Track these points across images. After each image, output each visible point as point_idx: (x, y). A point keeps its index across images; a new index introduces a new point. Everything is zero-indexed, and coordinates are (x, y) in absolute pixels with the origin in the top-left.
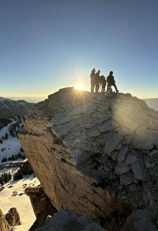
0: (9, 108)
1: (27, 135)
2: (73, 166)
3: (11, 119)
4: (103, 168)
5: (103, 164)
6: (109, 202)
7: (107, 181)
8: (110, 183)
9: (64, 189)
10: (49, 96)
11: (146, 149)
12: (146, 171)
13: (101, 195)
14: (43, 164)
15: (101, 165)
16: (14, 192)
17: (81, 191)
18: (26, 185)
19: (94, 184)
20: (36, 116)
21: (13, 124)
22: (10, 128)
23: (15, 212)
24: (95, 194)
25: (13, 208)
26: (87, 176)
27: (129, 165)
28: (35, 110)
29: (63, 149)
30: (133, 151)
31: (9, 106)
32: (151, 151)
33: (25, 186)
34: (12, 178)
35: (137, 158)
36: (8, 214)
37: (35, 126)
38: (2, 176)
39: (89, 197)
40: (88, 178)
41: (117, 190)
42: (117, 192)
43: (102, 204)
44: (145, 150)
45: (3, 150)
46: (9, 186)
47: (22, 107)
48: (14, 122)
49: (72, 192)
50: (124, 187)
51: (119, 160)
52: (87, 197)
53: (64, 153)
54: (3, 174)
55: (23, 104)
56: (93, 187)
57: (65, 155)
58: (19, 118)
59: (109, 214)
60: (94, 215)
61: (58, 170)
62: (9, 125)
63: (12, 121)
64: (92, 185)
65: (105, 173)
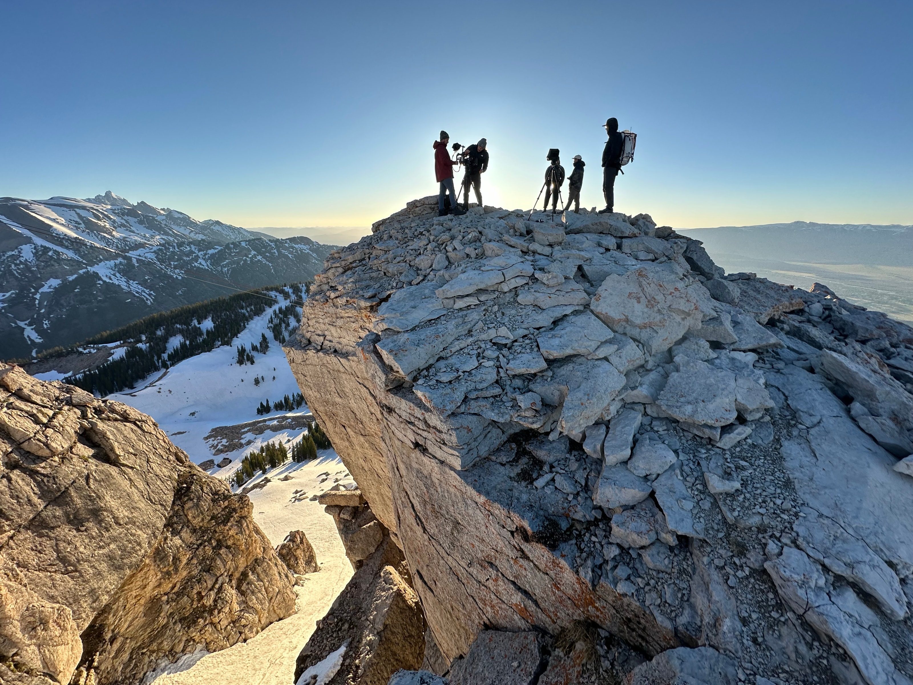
0: (264, 261)
1: (311, 353)
2: (452, 468)
3: (273, 294)
4: (553, 480)
5: (552, 467)
6: (570, 592)
7: (564, 525)
8: (575, 532)
9: (425, 530)
10: (377, 227)
11: (710, 422)
12: (706, 505)
13: (542, 567)
14: (362, 439)
15: (546, 468)
16: (297, 492)
17: (477, 544)
18: (327, 474)
19: (521, 531)
20: (333, 295)
21: (280, 309)
22: (271, 321)
23: (302, 542)
24: (521, 561)
25: (298, 532)
26: (496, 505)
27: (646, 478)
28: (330, 273)
29: (418, 413)
30: (660, 427)
31: (265, 257)
32: (726, 429)
33: (324, 477)
34: (289, 455)
35: (676, 452)
36: (283, 546)
37: (332, 324)
38: (262, 448)
39: (503, 564)
40: (498, 510)
41: (599, 561)
42: (600, 567)
43: (545, 592)
44: (706, 426)
45: (257, 382)
46: (282, 476)
47: (302, 258)
48: (283, 303)
49: (448, 541)
50: (624, 550)
51: (611, 459)
52: (497, 563)
53: (421, 425)
54: (264, 444)
55: (305, 248)
56: (518, 540)
57: (425, 434)
58: (296, 290)
59: (566, 624)
60: (516, 617)
61: (403, 471)
62: (269, 312)
63: (276, 302)
64: (512, 533)
65: (560, 497)
